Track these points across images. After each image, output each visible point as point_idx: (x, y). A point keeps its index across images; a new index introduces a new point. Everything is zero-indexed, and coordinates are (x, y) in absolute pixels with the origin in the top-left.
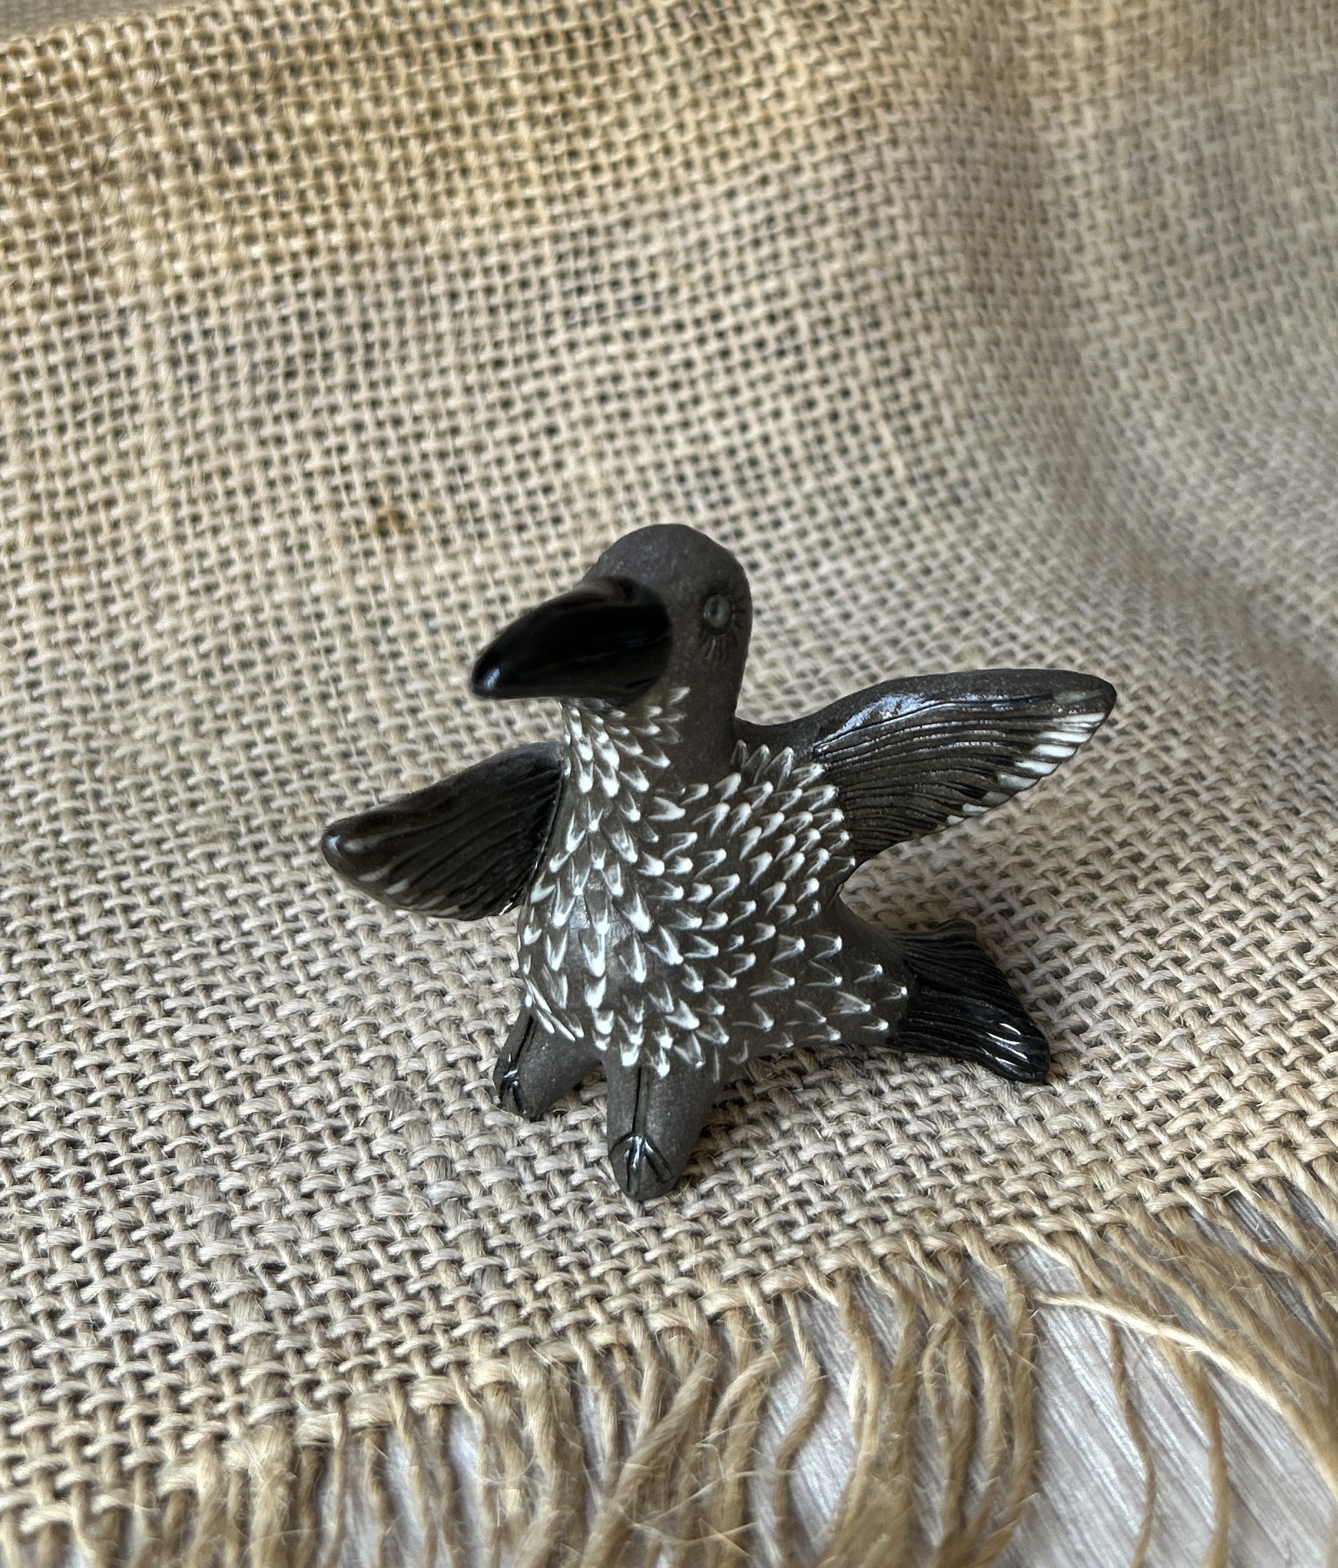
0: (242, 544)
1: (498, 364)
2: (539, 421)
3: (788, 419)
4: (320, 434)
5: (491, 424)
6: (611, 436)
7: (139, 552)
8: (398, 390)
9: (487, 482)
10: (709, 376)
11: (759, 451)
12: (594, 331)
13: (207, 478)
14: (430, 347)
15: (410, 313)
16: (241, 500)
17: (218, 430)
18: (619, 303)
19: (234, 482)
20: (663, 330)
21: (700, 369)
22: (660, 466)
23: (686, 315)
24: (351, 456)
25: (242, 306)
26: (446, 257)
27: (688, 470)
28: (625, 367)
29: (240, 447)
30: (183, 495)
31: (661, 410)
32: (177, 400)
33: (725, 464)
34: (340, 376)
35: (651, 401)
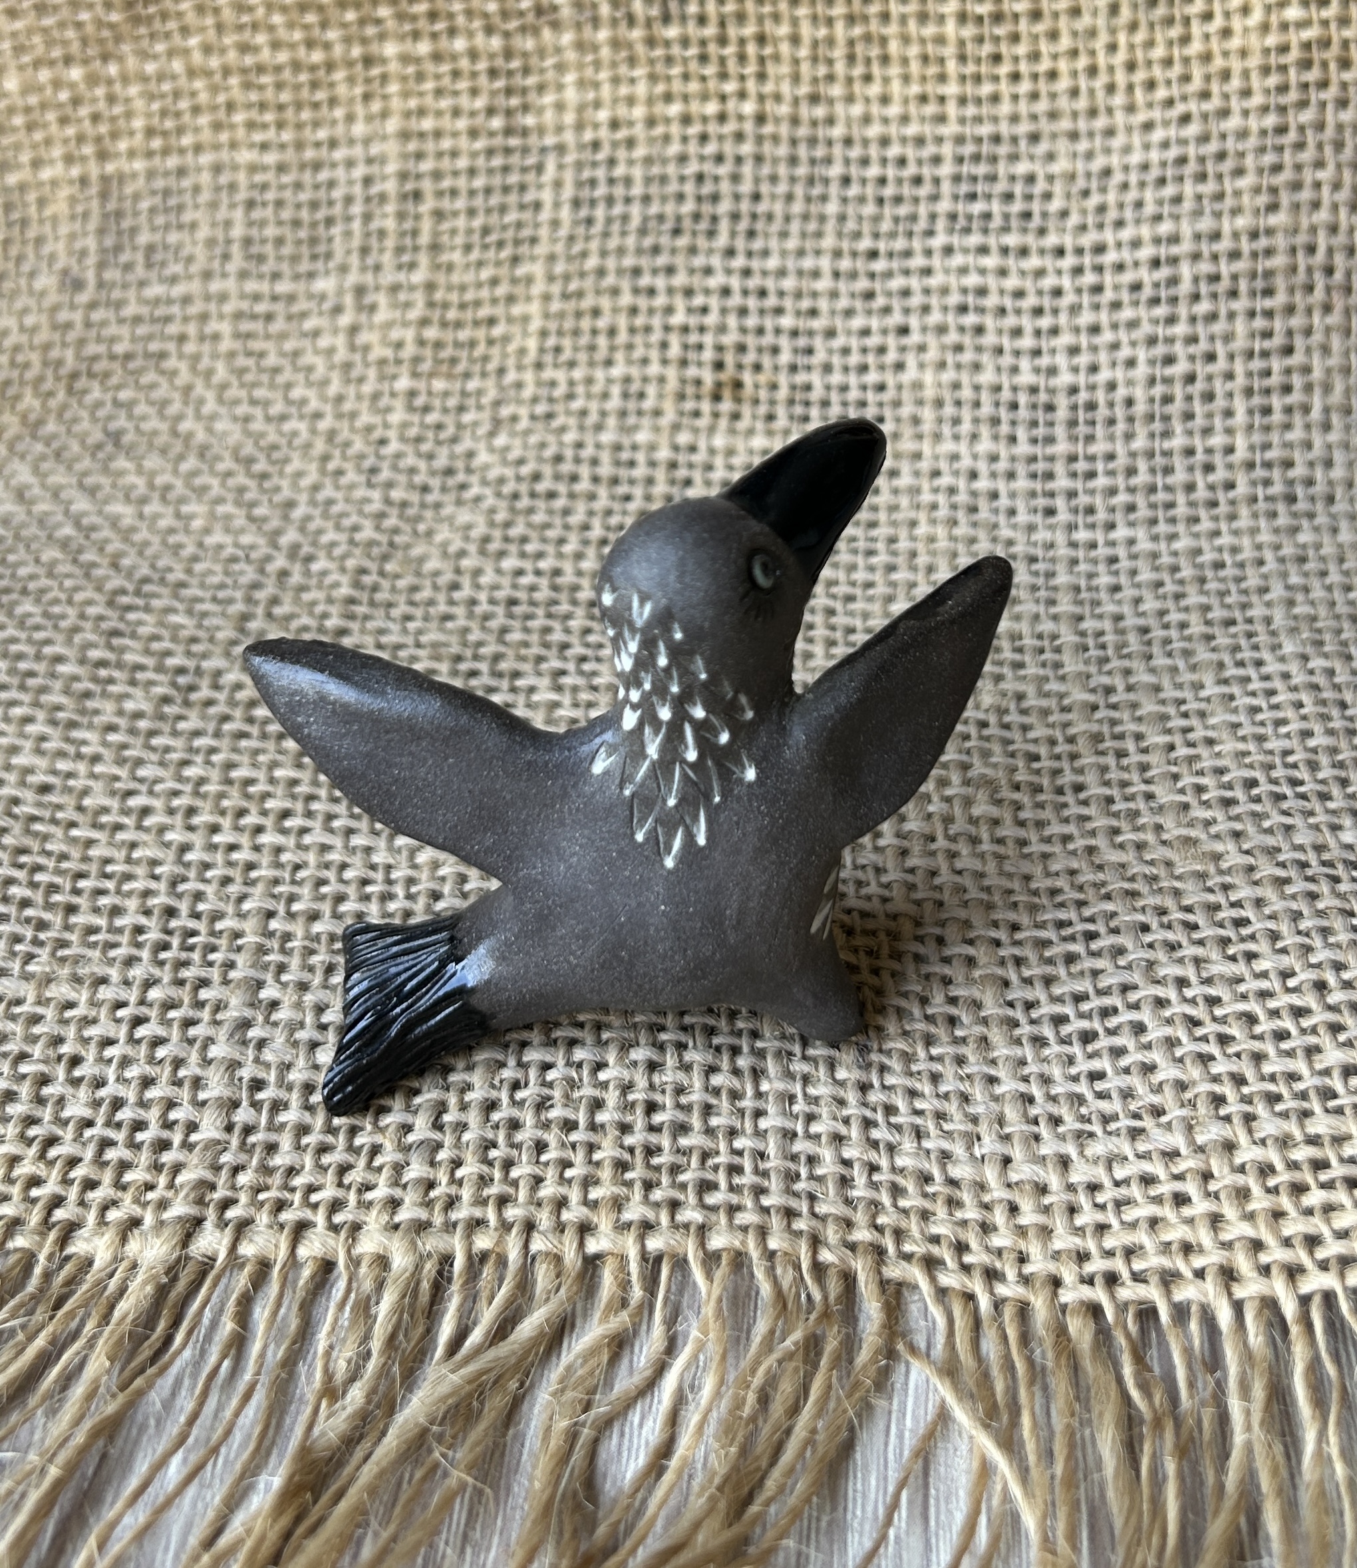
0: (589, 381)
1: (873, 254)
2: (896, 318)
3: (1141, 371)
4: (689, 292)
5: (849, 313)
6: (959, 348)
7: (501, 371)
8: (773, 263)
9: (827, 368)
10: (1075, 309)
11: (1101, 396)
12: (974, 239)
13: (579, 315)
14: (812, 226)
15: (799, 191)
16: (602, 341)
17: (601, 272)
18: (1006, 217)
19: (602, 323)
20: (1042, 252)
21: (1069, 299)
22: (998, 389)
23: (1068, 242)
24: (711, 319)
25: (648, 161)
26: (848, 142)
27: (1023, 399)
28: (992, 282)
29: (615, 292)
30: (553, 326)
31: (1017, 332)
32: (571, 239)
33: (1062, 402)
34: (722, 240)
35: (1010, 321)
